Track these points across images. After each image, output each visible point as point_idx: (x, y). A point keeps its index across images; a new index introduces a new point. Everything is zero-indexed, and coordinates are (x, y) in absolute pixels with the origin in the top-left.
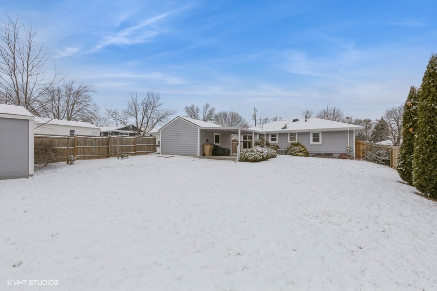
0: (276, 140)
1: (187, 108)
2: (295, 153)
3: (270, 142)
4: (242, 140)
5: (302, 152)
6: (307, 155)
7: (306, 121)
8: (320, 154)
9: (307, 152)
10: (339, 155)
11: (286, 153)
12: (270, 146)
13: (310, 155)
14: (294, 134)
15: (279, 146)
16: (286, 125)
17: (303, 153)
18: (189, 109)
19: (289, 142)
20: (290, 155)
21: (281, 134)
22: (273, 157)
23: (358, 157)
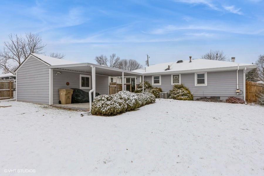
0: (159, 83)
1: (98, 58)
2: (178, 96)
3: (153, 84)
4: (125, 83)
5: (186, 95)
6: (191, 98)
7: (190, 61)
8: (205, 98)
9: (192, 95)
10: (227, 98)
11: (168, 96)
12: (153, 88)
13: (194, 98)
14: (177, 75)
15: (162, 89)
16: (169, 66)
17: (186, 97)
18: (99, 59)
19: (172, 84)
20: (172, 100)
21: (164, 76)
22: (148, 103)
23: (249, 101)
